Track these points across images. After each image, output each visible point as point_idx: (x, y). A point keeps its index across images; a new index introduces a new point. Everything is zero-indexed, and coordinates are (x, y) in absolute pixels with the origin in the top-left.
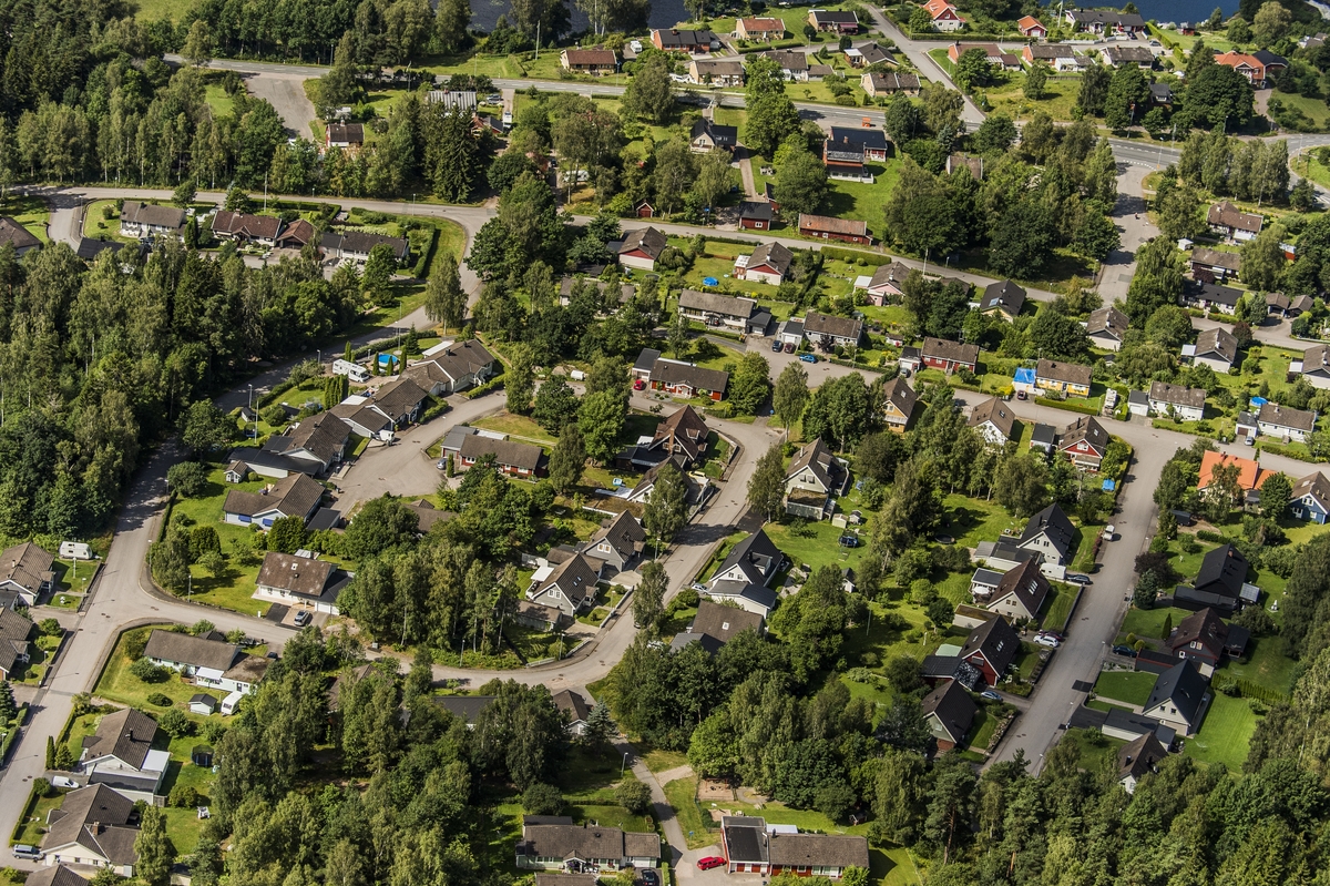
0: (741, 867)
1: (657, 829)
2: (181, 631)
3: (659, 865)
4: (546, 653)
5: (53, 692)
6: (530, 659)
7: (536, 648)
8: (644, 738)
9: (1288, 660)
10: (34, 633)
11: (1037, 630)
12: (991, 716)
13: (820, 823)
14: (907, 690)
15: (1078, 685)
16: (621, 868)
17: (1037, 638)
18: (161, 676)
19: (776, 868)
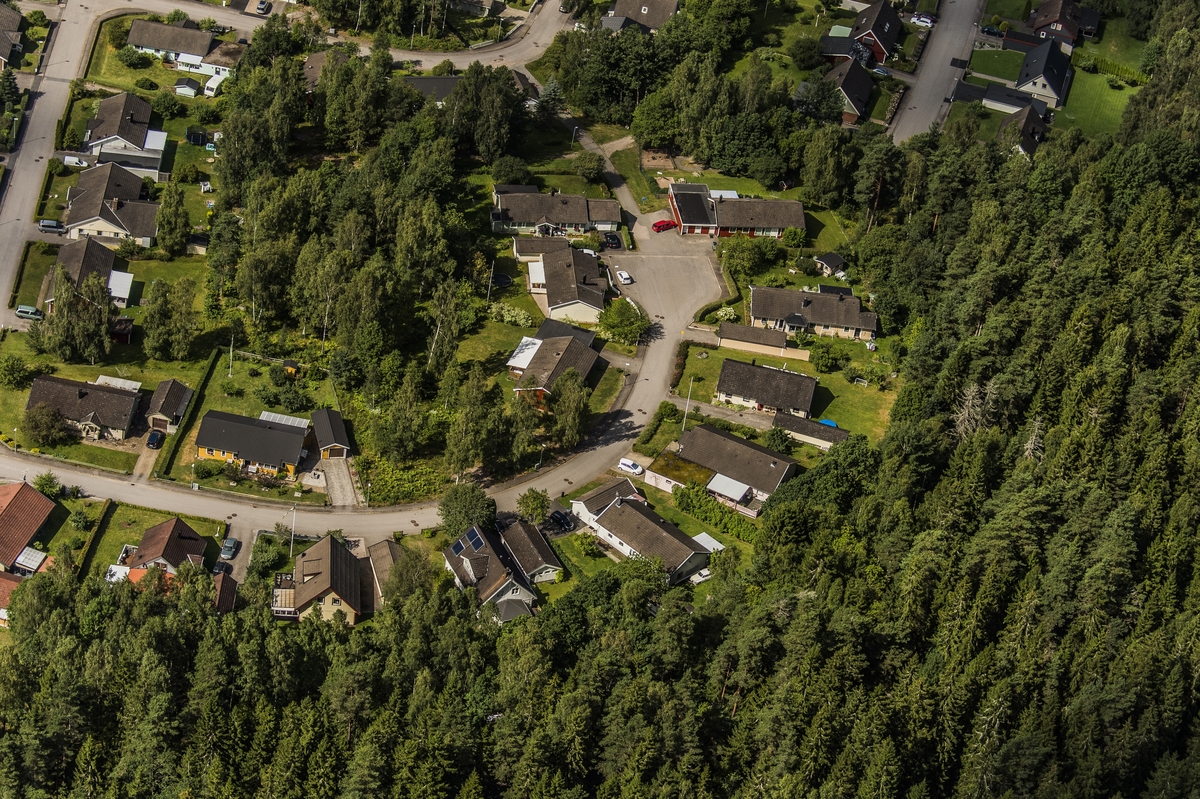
0: (692, 229)
1: (612, 196)
2: (156, 19)
3: (619, 229)
4: (485, 37)
5: (49, 78)
6: (471, 42)
7: (479, 31)
8: (585, 112)
9: (1133, 39)
10: (24, 24)
11: (912, 12)
12: (884, 90)
13: (755, 189)
14: (810, 68)
15: (955, 63)
16: (585, 232)
17: (914, 20)
18: (145, 63)
19: (724, 231)
